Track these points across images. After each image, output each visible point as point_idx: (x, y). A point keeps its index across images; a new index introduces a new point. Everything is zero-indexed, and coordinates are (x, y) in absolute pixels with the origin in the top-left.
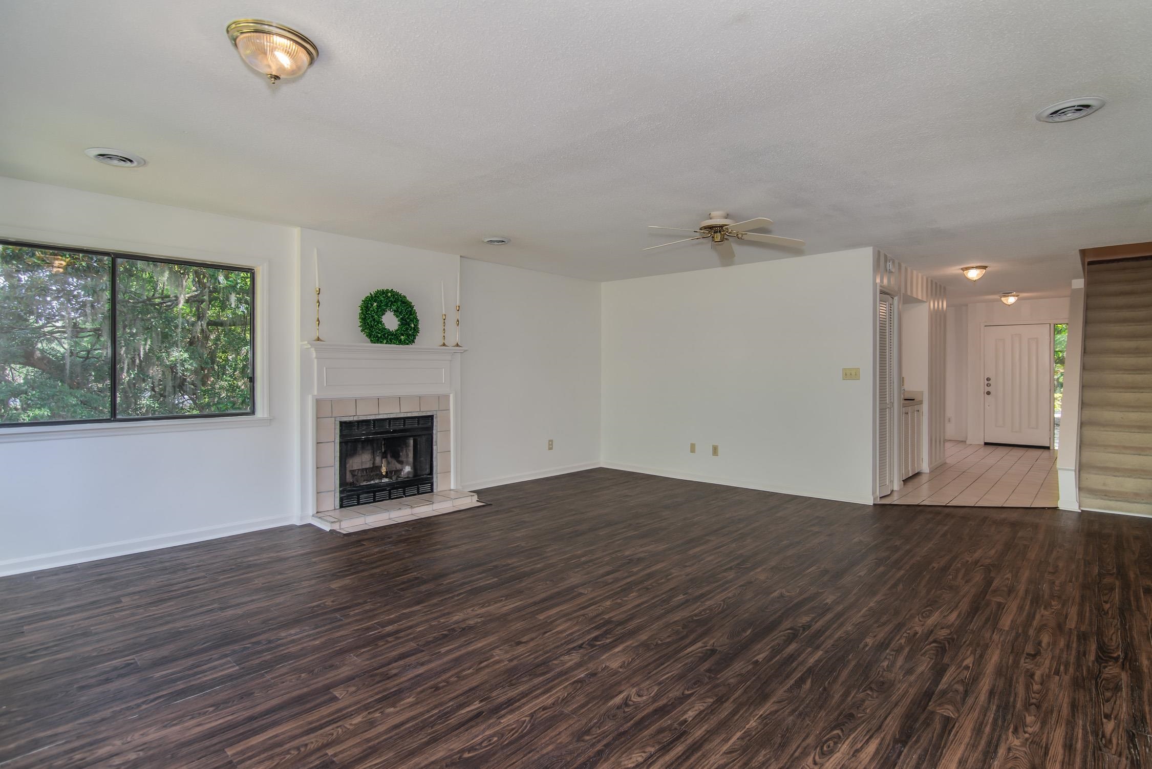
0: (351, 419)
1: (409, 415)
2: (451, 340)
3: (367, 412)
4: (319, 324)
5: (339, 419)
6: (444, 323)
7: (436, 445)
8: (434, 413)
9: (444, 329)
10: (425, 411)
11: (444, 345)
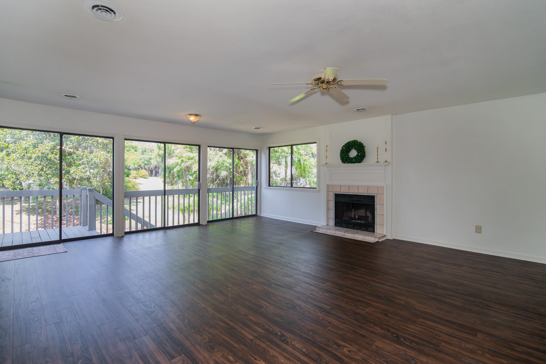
0: (339, 193)
1: (362, 194)
2: (381, 160)
3: (344, 191)
4: (327, 158)
5: (334, 193)
6: (377, 151)
7: (376, 210)
8: (375, 195)
9: (377, 154)
10: (370, 193)
11: (378, 162)
